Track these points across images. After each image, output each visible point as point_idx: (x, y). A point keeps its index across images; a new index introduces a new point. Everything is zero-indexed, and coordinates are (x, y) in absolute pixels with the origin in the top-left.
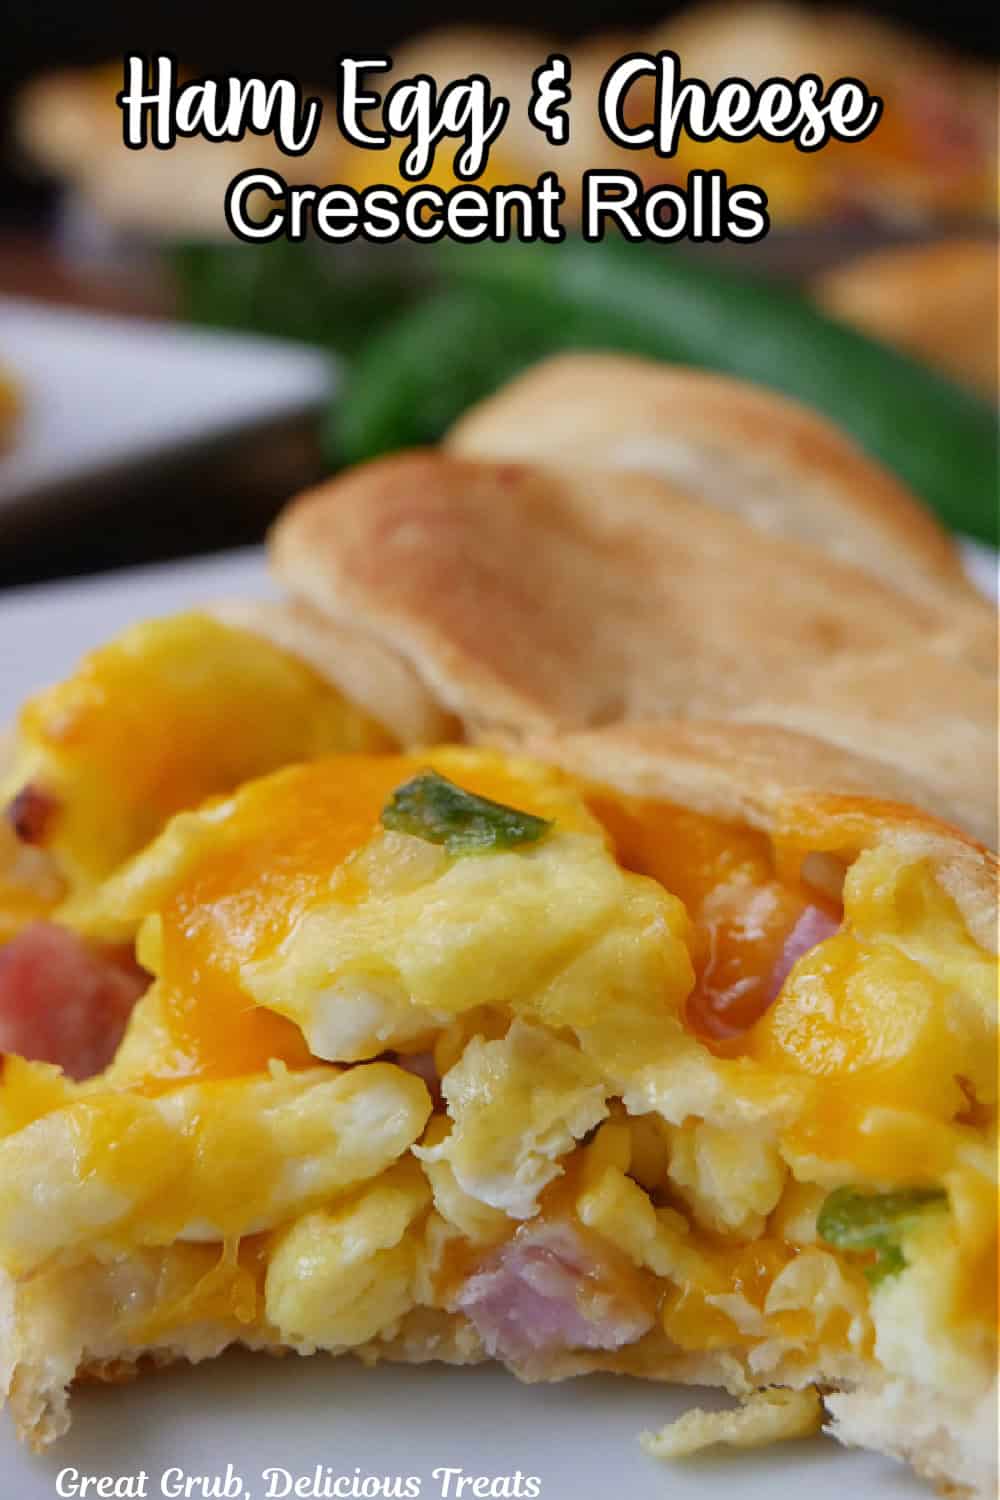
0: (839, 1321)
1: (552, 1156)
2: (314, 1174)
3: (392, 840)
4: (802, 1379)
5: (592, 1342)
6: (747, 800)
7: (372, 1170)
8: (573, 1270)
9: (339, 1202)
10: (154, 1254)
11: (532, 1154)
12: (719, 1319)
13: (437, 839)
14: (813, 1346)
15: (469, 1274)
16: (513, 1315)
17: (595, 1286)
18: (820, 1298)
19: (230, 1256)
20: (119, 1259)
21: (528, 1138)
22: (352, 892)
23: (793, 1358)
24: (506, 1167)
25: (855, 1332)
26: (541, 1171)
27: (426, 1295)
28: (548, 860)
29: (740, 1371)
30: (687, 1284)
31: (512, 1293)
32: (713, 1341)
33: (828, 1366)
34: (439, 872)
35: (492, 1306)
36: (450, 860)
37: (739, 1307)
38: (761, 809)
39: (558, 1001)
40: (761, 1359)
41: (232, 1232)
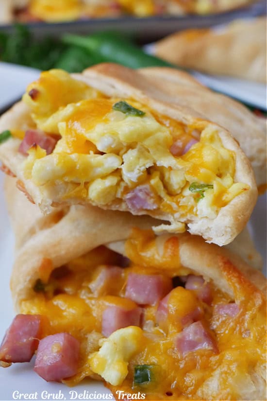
0: (192, 207)
1: (142, 170)
2: (99, 171)
3: (115, 112)
4: (183, 220)
5: (149, 208)
6: (184, 118)
7: (110, 172)
8: (148, 194)
9: (104, 177)
10: (66, 183)
11: (138, 169)
12: (170, 207)
13: (124, 113)
14: (187, 213)
15: (128, 193)
16: (135, 202)
17: (151, 197)
18: (189, 203)
19: (82, 186)
20: (60, 183)
21: (138, 167)
22: (106, 121)
23: (182, 216)
24: (133, 171)
25: (195, 210)
26: (139, 173)
27: (119, 195)
28: (145, 119)
29: (172, 217)
30: (165, 200)
31: (135, 197)
32: (168, 211)
33: (189, 217)
34: (124, 119)
35: (131, 199)
36: (126, 116)
37: (174, 205)
38: (186, 119)
39: (147, 143)
40: (177, 215)
41: (83, 181)
